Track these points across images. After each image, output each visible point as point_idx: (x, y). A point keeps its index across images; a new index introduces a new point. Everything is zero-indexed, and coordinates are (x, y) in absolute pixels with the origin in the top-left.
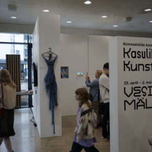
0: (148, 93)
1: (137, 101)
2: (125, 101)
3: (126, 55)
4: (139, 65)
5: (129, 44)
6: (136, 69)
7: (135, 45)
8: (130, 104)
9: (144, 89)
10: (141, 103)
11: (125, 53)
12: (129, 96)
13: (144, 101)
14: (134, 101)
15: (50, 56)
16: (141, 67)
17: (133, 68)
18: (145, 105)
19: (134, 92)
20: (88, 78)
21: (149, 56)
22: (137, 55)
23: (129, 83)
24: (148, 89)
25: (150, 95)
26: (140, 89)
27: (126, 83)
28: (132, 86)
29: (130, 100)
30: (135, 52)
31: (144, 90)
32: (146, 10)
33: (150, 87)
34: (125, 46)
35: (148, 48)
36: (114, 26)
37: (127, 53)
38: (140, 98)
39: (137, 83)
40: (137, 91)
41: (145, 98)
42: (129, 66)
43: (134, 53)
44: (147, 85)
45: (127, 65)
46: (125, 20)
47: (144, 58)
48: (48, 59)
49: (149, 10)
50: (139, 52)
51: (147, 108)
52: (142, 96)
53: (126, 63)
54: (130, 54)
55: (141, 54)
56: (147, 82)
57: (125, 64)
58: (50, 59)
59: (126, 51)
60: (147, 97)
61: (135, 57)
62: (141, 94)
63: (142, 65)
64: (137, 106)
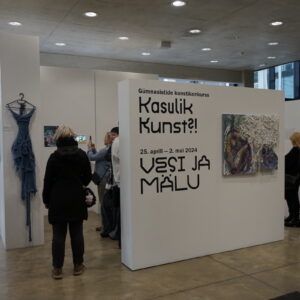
0: (178, 167)
1: (161, 179)
2: (142, 180)
3: (143, 108)
4: (164, 123)
5: (148, 91)
6: (159, 130)
8: (150, 184)
9: (173, 160)
10: (167, 183)
11: (141, 105)
12: (147, 172)
13: (172, 179)
14: (157, 179)
15: (23, 108)
16: (167, 127)
17: (155, 129)
18: (173, 186)
19: (156, 165)
20: (93, 145)
21: (179, 110)
22: (160, 109)
23: (149, 151)
24: (179, 160)
25: (182, 170)
26: (166, 161)
27: (144, 152)
28: (153, 156)
29: (149, 177)
30: (158, 104)
31: (172, 162)
32: (193, 31)
33: (181, 158)
34: (142, 95)
35: (178, 97)
36: (144, 54)
37: (145, 105)
38: (166, 175)
39: (161, 151)
40: (160, 164)
41: (174, 174)
42: (149, 125)
43: (155, 106)
44: (176, 155)
45: (145, 123)
46: (159, 44)
47: (172, 112)
48: (18, 112)
49: (198, 31)
50: (164, 103)
51: (177, 190)
52: (169, 172)
53: (144, 120)
54: (149, 106)
55: (167, 107)
56: (177, 151)
57: (141, 123)
58: (21, 113)
59: (143, 102)
60: (176, 173)
61: (158, 112)
62: (168, 168)
63: (169, 123)
64: (161, 187)
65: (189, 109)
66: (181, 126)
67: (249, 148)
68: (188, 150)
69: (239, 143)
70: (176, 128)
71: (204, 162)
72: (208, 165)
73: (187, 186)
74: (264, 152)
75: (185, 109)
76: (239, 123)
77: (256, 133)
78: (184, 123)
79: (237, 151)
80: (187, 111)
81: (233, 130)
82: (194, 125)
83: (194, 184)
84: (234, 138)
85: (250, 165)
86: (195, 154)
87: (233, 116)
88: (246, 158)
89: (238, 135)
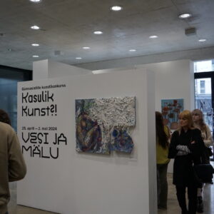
0: (44, 141)
1: (33, 148)
3: (24, 100)
4: (35, 109)
5: (27, 89)
6: (32, 114)
7: (31, 89)
8: (27, 150)
9: (40, 135)
11: (23, 98)
13: (40, 148)
14: (31, 147)
16: (37, 112)
17: (30, 113)
18: (41, 154)
19: (31, 138)
22: (33, 99)
23: (26, 128)
24: (44, 135)
25: (46, 143)
26: (36, 135)
27: (24, 128)
28: (29, 131)
29: (27, 145)
30: (31, 96)
33: (46, 134)
35: (44, 90)
37: (25, 98)
38: (36, 145)
39: (33, 128)
40: (33, 137)
42: (27, 111)
44: (43, 132)
45: (25, 110)
47: (40, 101)
50: (35, 96)
51: (43, 157)
52: (38, 143)
53: (24, 108)
55: (37, 98)
56: (43, 128)
57: (23, 110)
59: (24, 96)
60: (42, 145)
61: (32, 102)
62: (37, 141)
63: (38, 109)
64: (33, 154)
65: (51, 98)
66: (46, 111)
67: (99, 129)
68: (50, 129)
69: (89, 124)
70: (43, 112)
71: (62, 138)
72: (66, 141)
73: (49, 155)
74: (115, 133)
75: (49, 98)
76: (88, 107)
77: (105, 115)
78: (48, 109)
79: (87, 131)
80: (50, 99)
81: (83, 113)
82: (54, 109)
83: (55, 155)
84: (85, 119)
85: (100, 145)
86: (55, 132)
87: (83, 101)
88: (96, 138)
89: (88, 117)
